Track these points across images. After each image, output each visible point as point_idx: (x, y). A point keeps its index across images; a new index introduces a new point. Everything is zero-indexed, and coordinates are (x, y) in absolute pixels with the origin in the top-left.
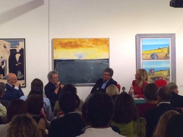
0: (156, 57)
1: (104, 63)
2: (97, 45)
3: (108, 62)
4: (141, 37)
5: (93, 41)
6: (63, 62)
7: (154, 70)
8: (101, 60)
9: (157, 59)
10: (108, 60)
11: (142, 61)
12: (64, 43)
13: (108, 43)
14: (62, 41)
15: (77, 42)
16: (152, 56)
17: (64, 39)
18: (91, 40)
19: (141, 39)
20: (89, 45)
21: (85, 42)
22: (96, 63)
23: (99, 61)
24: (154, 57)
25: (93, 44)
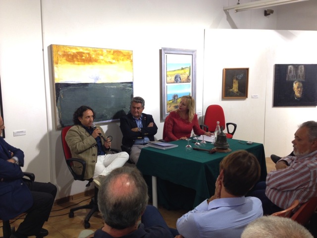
0: (179, 79)
1: (127, 88)
2: (118, 61)
3: (132, 87)
4: (166, 52)
5: (113, 54)
6: (71, 87)
7: (177, 96)
8: (124, 84)
9: (180, 82)
10: (131, 83)
11: (166, 84)
12: (70, 55)
13: (131, 58)
14: (67, 51)
15: (91, 53)
16: (175, 78)
17: (70, 47)
18: (110, 52)
19: (166, 54)
20: (108, 60)
21: (102, 55)
22: (117, 89)
23: (121, 86)
24: (177, 80)
25: (113, 59)
